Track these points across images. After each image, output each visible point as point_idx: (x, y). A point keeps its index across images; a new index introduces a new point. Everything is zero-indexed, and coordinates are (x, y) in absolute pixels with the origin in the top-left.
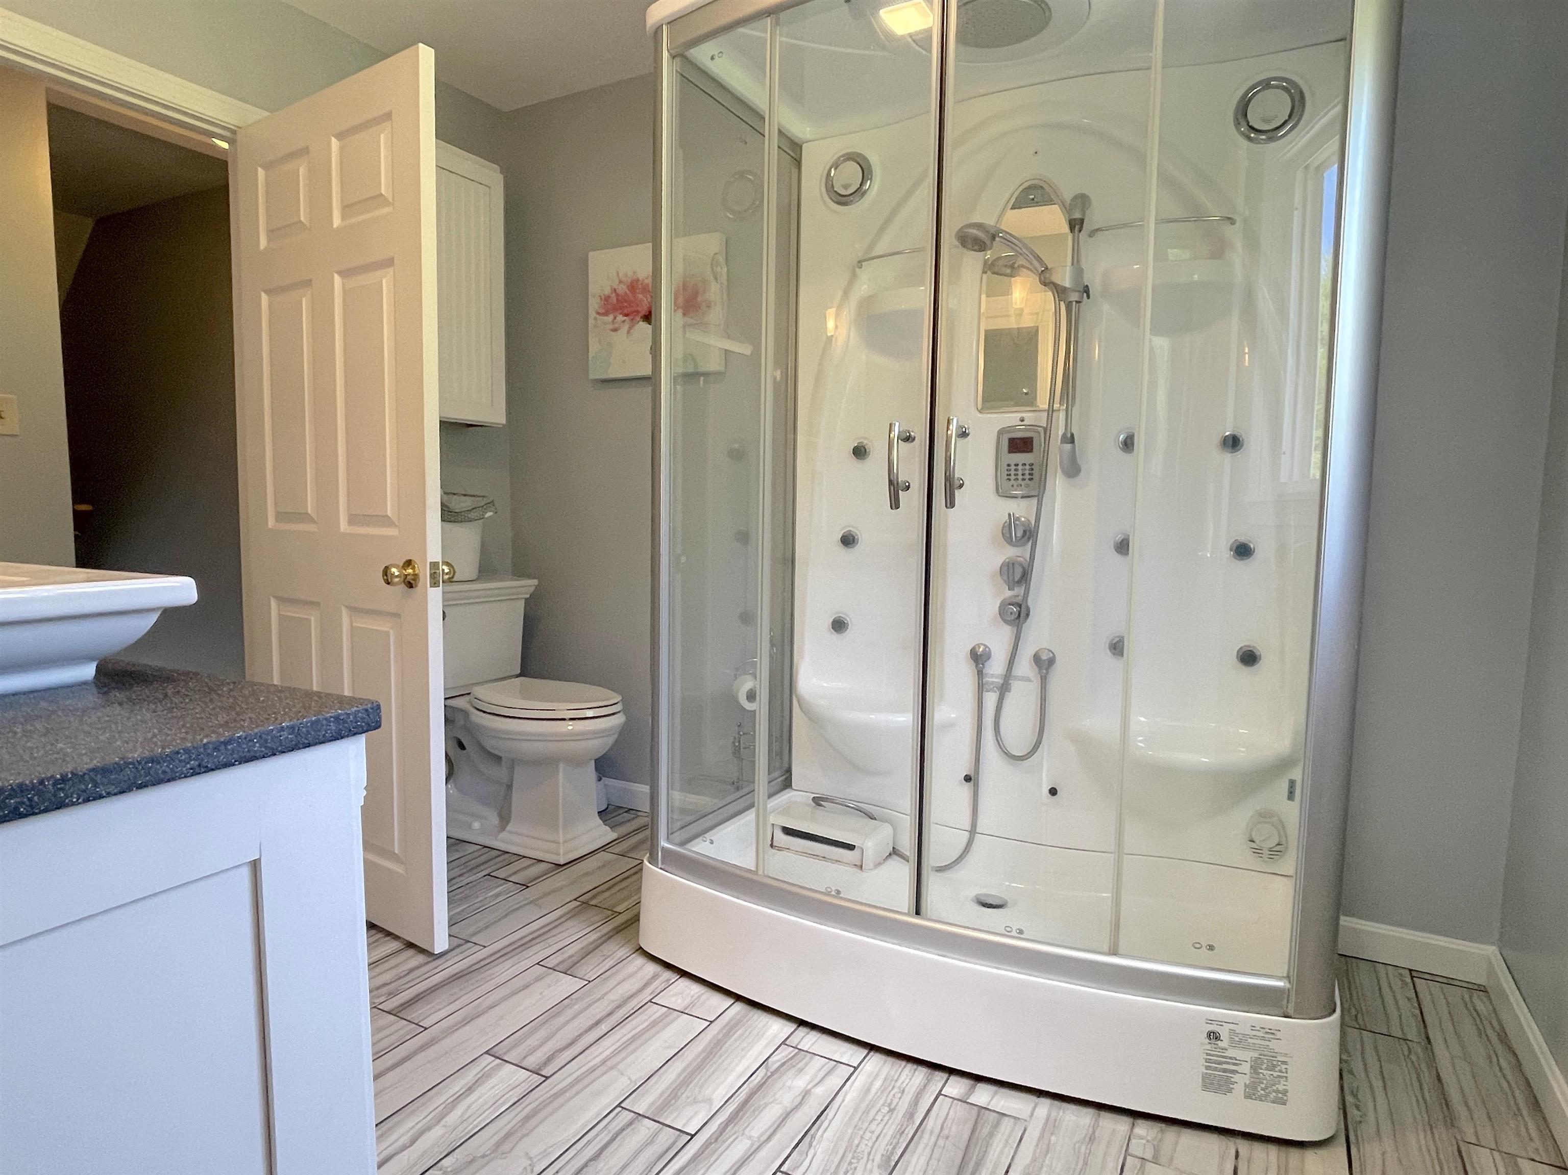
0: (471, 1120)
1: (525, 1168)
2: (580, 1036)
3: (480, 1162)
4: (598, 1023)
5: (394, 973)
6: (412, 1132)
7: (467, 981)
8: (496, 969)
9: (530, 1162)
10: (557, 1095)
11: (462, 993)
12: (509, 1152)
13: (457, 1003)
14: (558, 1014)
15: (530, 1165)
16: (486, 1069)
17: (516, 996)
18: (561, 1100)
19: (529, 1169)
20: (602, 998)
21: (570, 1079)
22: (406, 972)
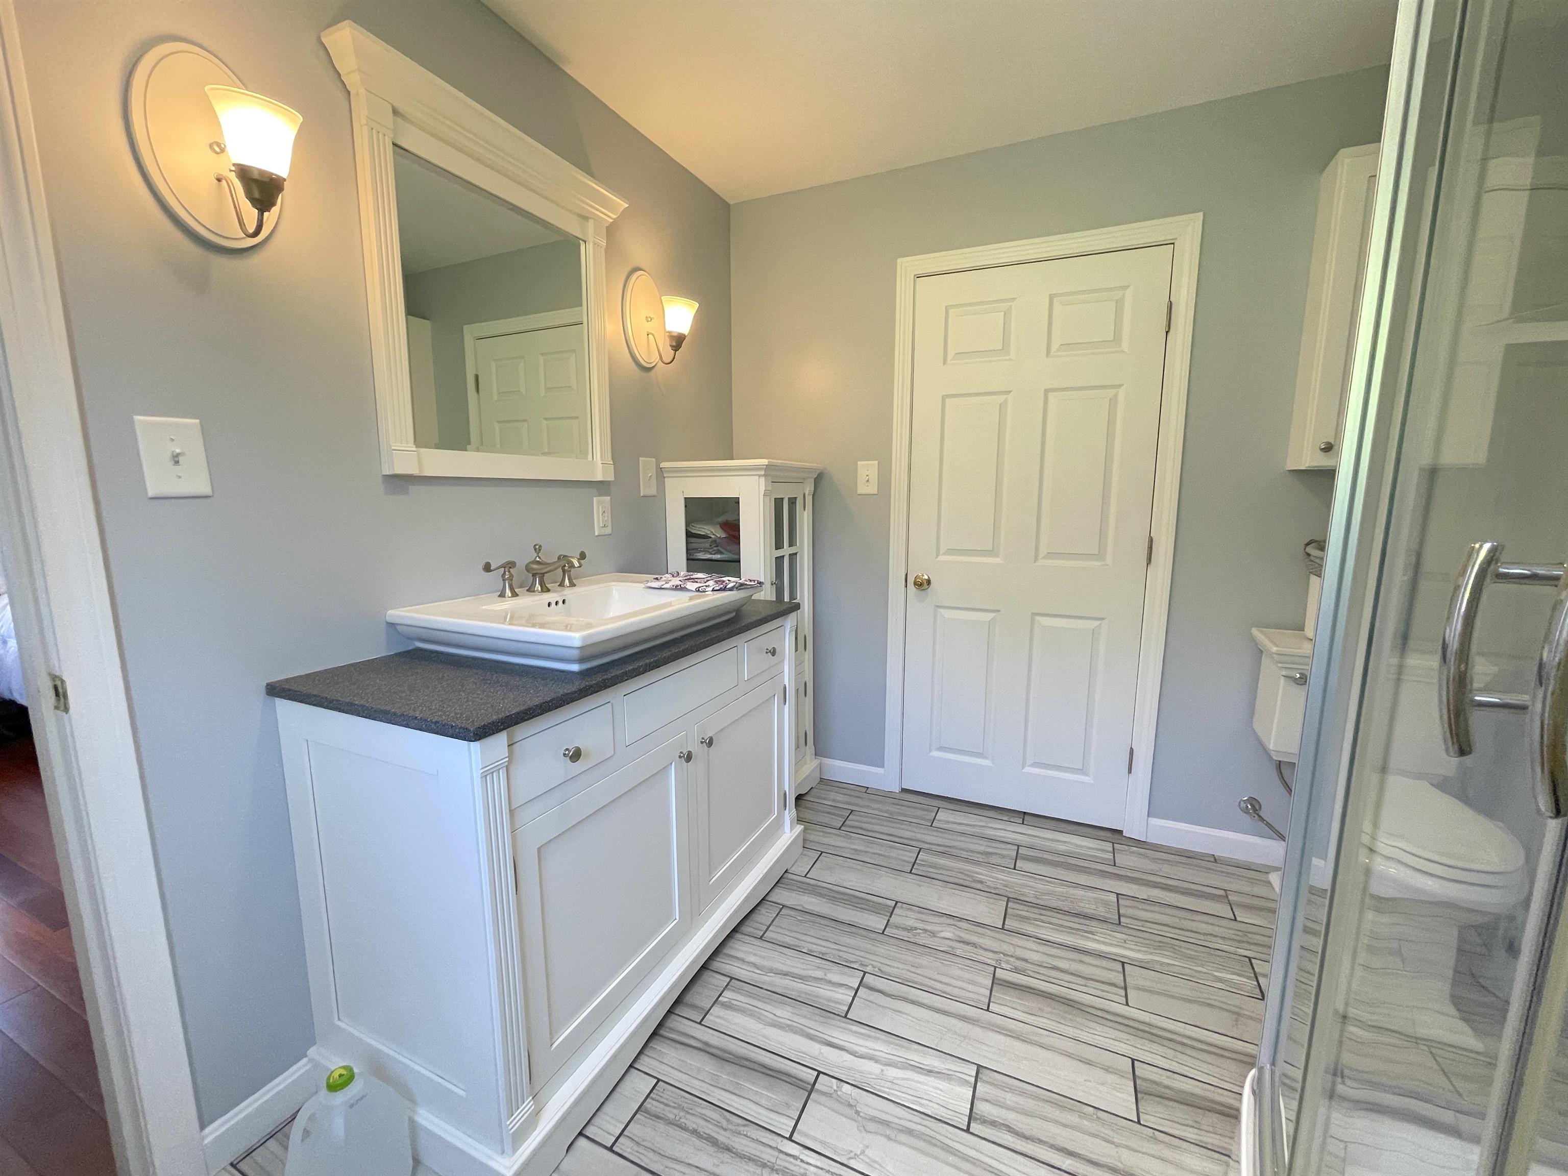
0: (897, 1087)
1: (851, 1151)
2: (1040, 1141)
3: (851, 1112)
4: (1071, 1154)
5: (1044, 959)
6: (871, 1052)
7: (1066, 1012)
8: (1099, 1028)
9: (859, 1153)
10: (947, 1149)
11: (1048, 1016)
12: (867, 1131)
13: (1030, 1017)
14: (1062, 1107)
15: (855, 1155)
16: (957, 1074)
17: (1066, 1059)
18: (942, 1154)
19: (852, 1155)
20: (1118, 1146)
21: (972, 1153)
22: (1051, 966)
